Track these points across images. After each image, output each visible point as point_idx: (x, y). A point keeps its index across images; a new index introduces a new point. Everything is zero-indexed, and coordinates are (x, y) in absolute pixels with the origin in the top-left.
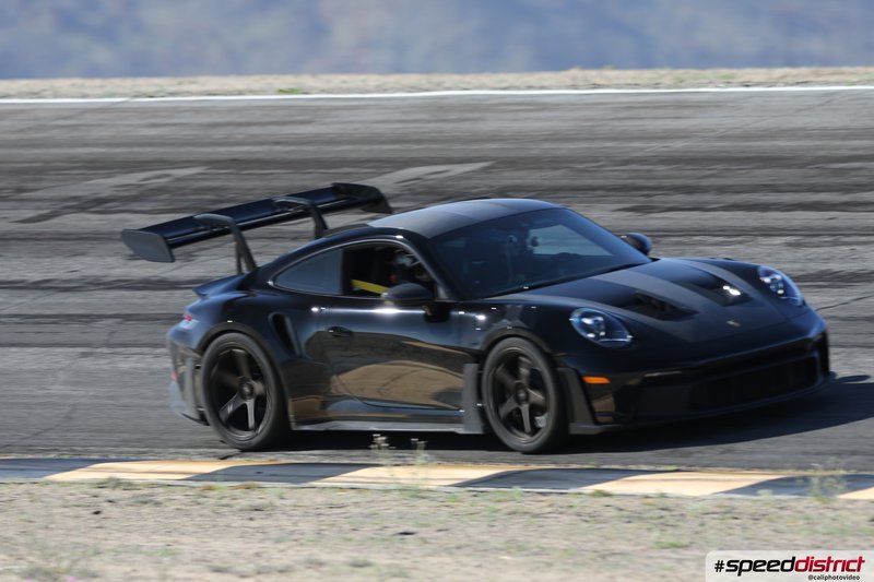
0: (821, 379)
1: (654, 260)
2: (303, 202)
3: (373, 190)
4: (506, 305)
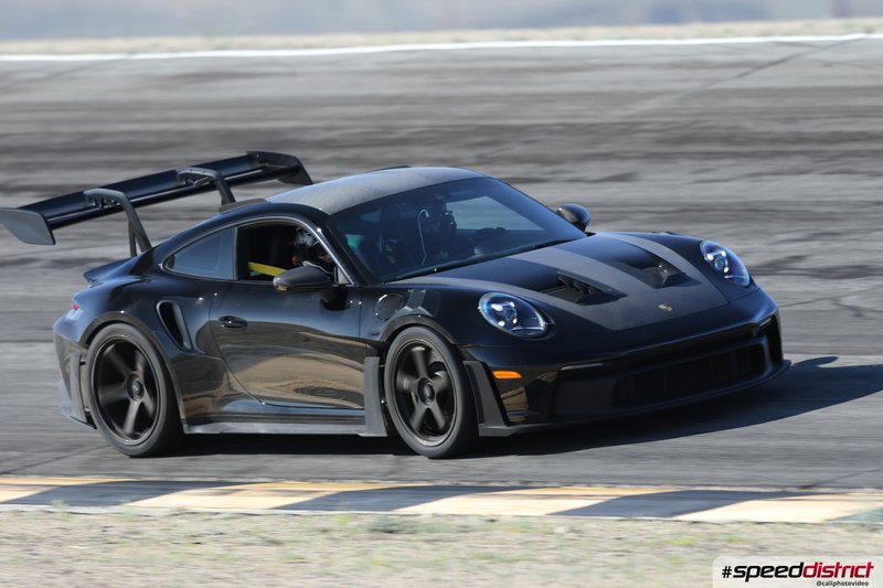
0: (770, 368)
1: (590, 234)
2: (210, 173)
4: (406, 290)
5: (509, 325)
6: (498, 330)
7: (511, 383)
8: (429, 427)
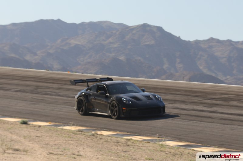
2: (100, 79)
5: (126, 102)
6: (124, 102)
7: (124, 110)
8: (114, 115)
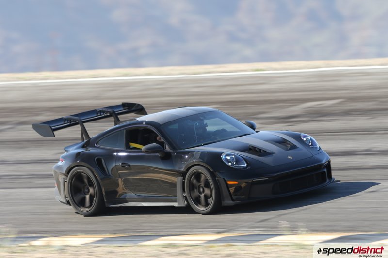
0: (328, 180)
2: (110, 110)
3: (139, 105)
4: (194, 152)
5: (233, 164)
6: (228, 166)
